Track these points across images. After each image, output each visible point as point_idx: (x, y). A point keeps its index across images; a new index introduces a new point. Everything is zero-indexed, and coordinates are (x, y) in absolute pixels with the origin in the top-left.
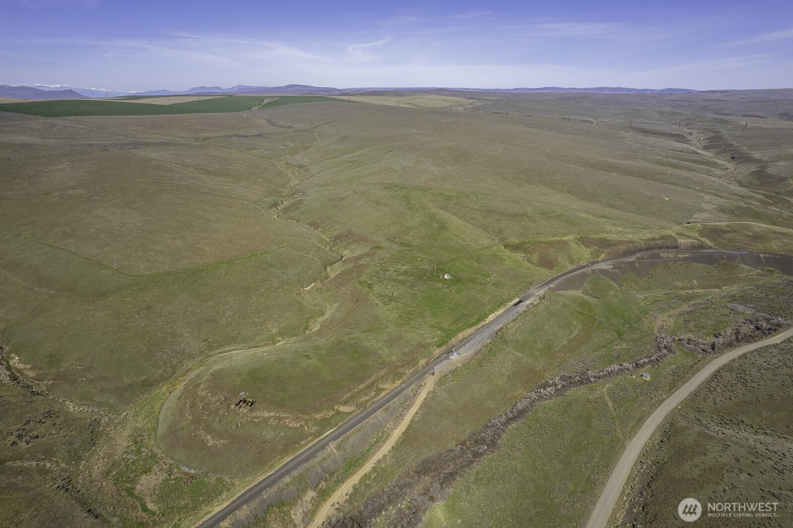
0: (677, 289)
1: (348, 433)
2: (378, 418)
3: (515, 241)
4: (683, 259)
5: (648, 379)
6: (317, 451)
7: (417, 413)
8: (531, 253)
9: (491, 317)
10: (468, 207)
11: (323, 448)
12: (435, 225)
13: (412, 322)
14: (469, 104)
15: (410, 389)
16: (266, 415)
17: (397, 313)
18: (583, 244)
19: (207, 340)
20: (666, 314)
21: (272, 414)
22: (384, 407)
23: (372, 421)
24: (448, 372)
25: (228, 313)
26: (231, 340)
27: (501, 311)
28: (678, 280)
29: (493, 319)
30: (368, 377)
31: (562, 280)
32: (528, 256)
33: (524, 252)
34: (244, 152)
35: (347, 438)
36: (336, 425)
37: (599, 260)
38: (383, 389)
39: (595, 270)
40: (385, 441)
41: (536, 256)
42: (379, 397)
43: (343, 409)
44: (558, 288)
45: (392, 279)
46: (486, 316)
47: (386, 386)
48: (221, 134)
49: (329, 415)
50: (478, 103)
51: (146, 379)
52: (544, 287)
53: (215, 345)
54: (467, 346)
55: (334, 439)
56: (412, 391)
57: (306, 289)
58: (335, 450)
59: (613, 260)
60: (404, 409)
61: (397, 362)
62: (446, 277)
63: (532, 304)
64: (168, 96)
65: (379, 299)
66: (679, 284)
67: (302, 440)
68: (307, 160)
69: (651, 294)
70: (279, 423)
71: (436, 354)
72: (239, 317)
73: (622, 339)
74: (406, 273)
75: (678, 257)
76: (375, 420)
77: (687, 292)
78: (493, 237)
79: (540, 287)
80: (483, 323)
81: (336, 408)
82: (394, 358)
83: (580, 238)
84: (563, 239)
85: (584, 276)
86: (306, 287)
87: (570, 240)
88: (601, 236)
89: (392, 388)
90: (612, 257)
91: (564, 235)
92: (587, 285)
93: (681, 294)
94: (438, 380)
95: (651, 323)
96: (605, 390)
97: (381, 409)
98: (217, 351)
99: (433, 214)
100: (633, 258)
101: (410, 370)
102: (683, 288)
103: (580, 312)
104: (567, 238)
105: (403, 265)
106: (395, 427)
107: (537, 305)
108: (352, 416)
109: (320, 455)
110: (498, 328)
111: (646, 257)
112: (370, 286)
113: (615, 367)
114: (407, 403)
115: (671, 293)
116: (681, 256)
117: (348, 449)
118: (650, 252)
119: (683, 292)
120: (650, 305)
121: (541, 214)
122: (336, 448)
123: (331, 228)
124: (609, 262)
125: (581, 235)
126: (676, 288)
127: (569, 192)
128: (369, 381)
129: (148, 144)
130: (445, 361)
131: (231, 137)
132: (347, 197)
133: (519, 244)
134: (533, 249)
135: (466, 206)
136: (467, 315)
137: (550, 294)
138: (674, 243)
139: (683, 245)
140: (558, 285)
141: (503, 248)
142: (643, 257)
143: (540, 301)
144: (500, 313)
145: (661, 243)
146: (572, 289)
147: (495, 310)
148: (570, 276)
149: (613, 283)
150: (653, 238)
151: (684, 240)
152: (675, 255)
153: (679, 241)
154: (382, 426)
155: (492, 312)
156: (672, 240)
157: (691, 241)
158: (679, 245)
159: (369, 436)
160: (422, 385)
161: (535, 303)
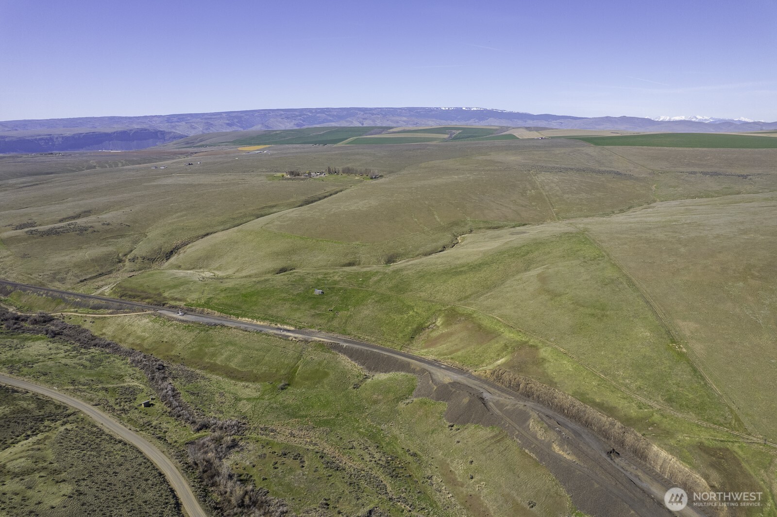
3: (470, 310)
8: (448, 326)
9: (245, 320)
18: (512, 352)
27: (262, 323)
33: (445, 322)
41: (445, 331)
46: (244, 316)
52: (338, 340)
54: (194, 317)
63: (288, 336)
78: (471, 298)
79: (336, 338)
103: (294, 371)
110: (226, 325)
111: (509, 408)
116: (557, 449)
133: (463, 314)
134: (457, 324)
136: (238, 308)
137: (321, 345)
138: (642, 444)
139: (660, 462)
140: (352, 349)
141: (443, 309)
142: (507, 406)
143: (298, 342)
144: (258, 323)
145: (607, 423)
146: (363, 364)
147: (257, 318)
148: (385, 354)
149: (409, 395)
150: (615, 408)
151: (670, 457)
152: (549, 441)
153: (655, 448)
154: (109, 309)
155: (253, 318)
156: (643, 435)
157: (687, 469)
158: (651, 455)
159: (101, 308)
160: (143, 310)
161: (291, 338)
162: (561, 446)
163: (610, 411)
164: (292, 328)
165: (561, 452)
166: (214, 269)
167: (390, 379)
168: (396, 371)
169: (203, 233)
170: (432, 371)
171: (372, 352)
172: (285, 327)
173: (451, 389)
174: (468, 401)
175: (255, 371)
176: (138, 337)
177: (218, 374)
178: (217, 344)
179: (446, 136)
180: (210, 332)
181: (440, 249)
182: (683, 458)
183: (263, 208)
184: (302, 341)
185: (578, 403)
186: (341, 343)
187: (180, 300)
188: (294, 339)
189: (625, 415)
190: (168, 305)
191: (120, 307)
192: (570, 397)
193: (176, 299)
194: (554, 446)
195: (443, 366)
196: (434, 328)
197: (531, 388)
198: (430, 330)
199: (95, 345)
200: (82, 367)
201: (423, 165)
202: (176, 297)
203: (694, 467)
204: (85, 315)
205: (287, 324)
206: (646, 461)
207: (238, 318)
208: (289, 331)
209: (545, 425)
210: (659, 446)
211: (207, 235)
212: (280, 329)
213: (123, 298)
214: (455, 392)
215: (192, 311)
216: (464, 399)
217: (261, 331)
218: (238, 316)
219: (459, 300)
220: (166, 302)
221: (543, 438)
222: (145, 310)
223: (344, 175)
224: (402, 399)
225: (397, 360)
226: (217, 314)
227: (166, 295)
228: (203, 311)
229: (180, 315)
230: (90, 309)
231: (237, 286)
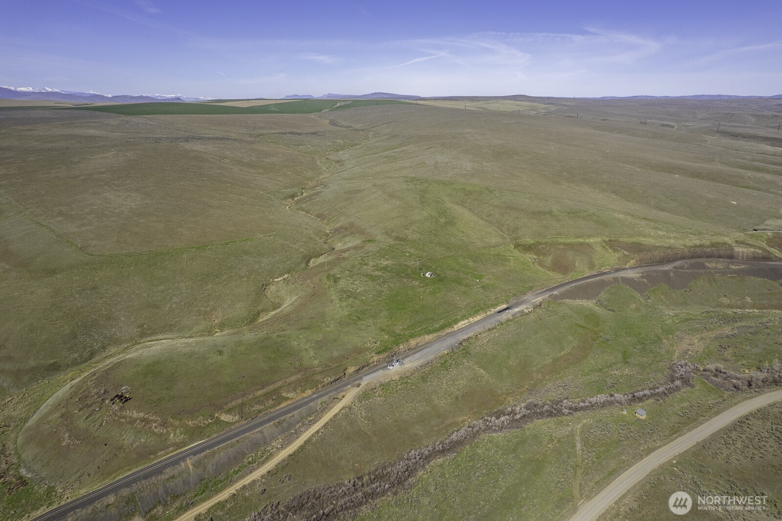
0: (721, 307)
1: (216, 448)
2: (263, 433)
3: (529, 241)
4: (735, 272)
5: (644, 417)
6: (165, 467)
7: (318, 432)
8: (544, 255)
9: (462, 324)
10: (487, 203)
11: (176, 462)
12: (442, 220)
13: (360, 323)
14: (543, 109)
15: (319, 401)
16: (135, 415)
17: (348, 311)
18: (611, 248)
19: (142, 326)
20: (697, 336)
21: (142, 415)
22: (277, 420)
23: (254, 436)
24: (378, 385)
25: (175, 299)
26: (168, 328)
27: (479, 318)
28: (725, 296)
29: (464, 326)
30: (274, 383)
31: (571, 287)
32: (541, 258)
33: (537, 254)
34: (290, 148)
35: (213, 454)
36: (208, 437)
37: (626, 267)
38: (287, 399)
39: (617, 278)
40: (263, 463)
41: (550, 258)
42: (278, 408)
43: (225, 417)
44: (563, 296)
45: (365, 274)
46: (456, 322)
47: (290, 395)
48: (277, 131)
49: (204, 424)
50: (553, 108)
51: (55, 363)
52: (545, 293)
53: (149, 332)
54: (417, 355)
55: (195, 454)
56: (321, 403)
57: (276, 280)
58: (191, 467)
59: (644, 268)
60: (303, 424)
61: (318, 367)
62: (427, 275)
63: (522, 311)
64: (248, 100)
65: (338, 294)
66: (726, 301)
67: (161, 450)
68: (347, 156)
69: (684, 311)
70: (145, 426)
71: (373, 362)
72: (185, 304)
73: (627, 362)
74: (385, 268)
75: (729, 268)
76: (259, 436)
77: (735, 311)
78: (505, 235)
79: (540, 293)
80: (449, 330)
81: (216, 415)
82: (316, 362)
83: (610, 241)
84: (587, 241)
85: (602, 284)
86: (277, 278)
87: (596, 243)
88: (635, 240)
89: (299, 398)
90: (644, 265)
91: (589, 237)
92: (603, 295)
93: (726, 313)
94: (361, 393)
95: (672, 345)
96: (579, 426)
97: (272, 423)
98: (148, 339)
99: (445, 208)
100: (669, 267)
101: (329, 379)
102: (730, 306)
103: (583, 327)
104: (592, 240)
105: (387, 260)
106: (283, 447)
107: (527, 314)
108: (233, 427)
109: (169, 472)
110: (465, 337)
111: (686, 266)
112: (336, 280)
113: (601, 398)
114: (309, 419)
115: (713, 312)
116: (734, 267)
117: (210, 467)
118: (692, 261)
119: (729, 312)
120: (678, 323)
121: (569, 213)
122: (194, 465)
123: (336, 220)
124: (639, 270)
125: (611, 237)
126: (721, 305)
127: (614, 192)
128: (271, 387)
129: (200, 138)
130: (381, 372)
131: (285, 133)
132: (365, 190)
133: (533, 244)
134: (549, 251)
135: (486, 201)
137: (549, 302)
138: (729, 252)
139: (741, 254)
140: (564, 293)
141: (513, 247)
144: (476, 319)
147: (470, 315)
151: (744, 249)
152: (726, 266)
157: (753, 250)
158: (735, 254)
159: (244, 455)
160: (338, 398)
161: (526, 311)
163: (702, 246)
172: (498, 308)
185: (691, 250)
186: (554, 293)
188: (529, 310)
189: (708, 245)
190: (352, 370)
192: (686, 249)
194: (731, 267)
198: (537, 263)
205: (496, 304)
206: (735, 258)
207: (453, 327)
210: (736, 248)
218: (450, 325)
219: (504, 239)
222: (339, 396)
224: (640, 299)
226: (428, 338)
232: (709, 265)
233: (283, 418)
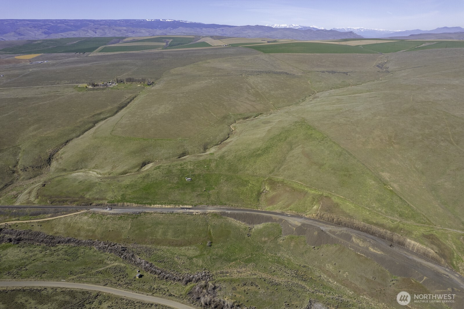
1: (37, 209)
2: (49, 210)
7: (61, 218)
9: (156, 206)
13: (124, 189)
19: (96, 165)
24: (92, 213)
27: (169, 206)
33: (271, 188)
38: (67, 204)
39: (283, 220)
40: (41, 218)
42: (62, 205)
52: (223, 210)
54: (120, 209)
56: (73, 210)
60: (61, 214)
63: (192, 213)
66: (329, 267)
77: (322, 275)
80: (148, 206)
84: (310, 191)
89: (70, 205)
97: (55, 209)
102: (326, 272)
104: (313, 192)
105: (193, 166)
106: (49, 217)
111: (338, 233)
114: (64, 213)
116: (372, 250)
122: (28, 210)
136: (147, 199)
137: (215, 215)
138: (402, 239)
139: (412, 246)
140: (234, 214)
141: (265, 180)
142: (337, 232)
143: (200, 215)
144: (166, 207)
145: (384, 232)
146: (244, 221)
147: (165, 204)
148: (255, 214)
149: (281, 235)
150: (383, 224)
151: (416, 243)
152: (367, 246)
153: (408, 240)
154: (48, 214)
155: (162, 204)
156: (402, 235)
157: (424, 247)
158: (407, 243)
159: (40, 214)
160: (78, 211)
161: (194, 213)
162: (373, 248)
163: (382, 226)
164: (190, 207)
165: (374, 251)
166: (93, 169)
167: (265, 227)
168: (265, 222)
169: (64, 141)
170: (286, 219)
171: (246, 213)
172: (185, 206)
173: (304, 228)
174: (317, 233)
175: (186, 238)
176: (88, 231)
177: (164, 245)
178: (150, 225)
179: (164, 44)
180: (139, 218)
181: (227, 137)
182: (421, 243)
183: (94, 116)
184: (202, 214)
185: (367, 225)
186: (227, 211)
187: (102, 199)
188: (197, 214)
189: (389, 227)
190: (94, 204)
191: (56, 211)
192: (362, 222)
193: (98, 199)
194: (370, 248)
195: (289, 215)
196: (266, 192)
197: (341, 220)
198: (265, 193)
199: (59, 243)
200: (66, 261)
201: (172, 71)
202: (97, 197)
203: (427, 246)
204: (29, 221)
205: (186, 204)
206: (404, 246)
207: (151, 206)
208: (190, 209)
209: (362, 239)
210: (410, 239)
211: (67, 142)
212: (184, 208)
213: (53, 204)
214: (306, 229)
215: (115, 205)
216: (315, 233)
217: (173, 212)
218: (150, 204)
219: (270, 173)
220: (92, 202)
221: (363, 246)
222: (79, 210)
223: (129, 83)
224: (278, 238)
225: (263, 216)
226: (134, 205)
227: (87, 196)
228: (123, 204)
229: (109, 210)
230: (30, 216)
231: (132, 183)
232: (354, 240)
233: (58, 209)
